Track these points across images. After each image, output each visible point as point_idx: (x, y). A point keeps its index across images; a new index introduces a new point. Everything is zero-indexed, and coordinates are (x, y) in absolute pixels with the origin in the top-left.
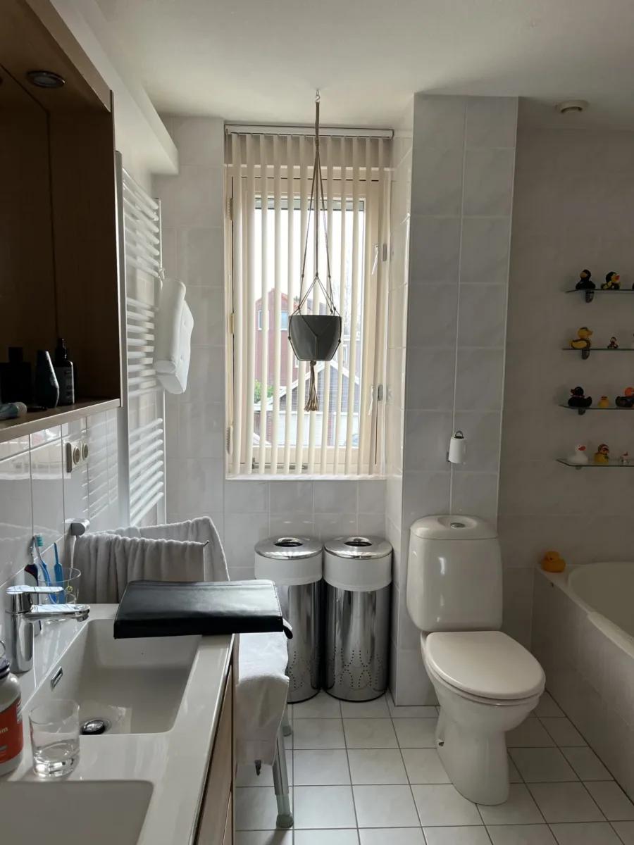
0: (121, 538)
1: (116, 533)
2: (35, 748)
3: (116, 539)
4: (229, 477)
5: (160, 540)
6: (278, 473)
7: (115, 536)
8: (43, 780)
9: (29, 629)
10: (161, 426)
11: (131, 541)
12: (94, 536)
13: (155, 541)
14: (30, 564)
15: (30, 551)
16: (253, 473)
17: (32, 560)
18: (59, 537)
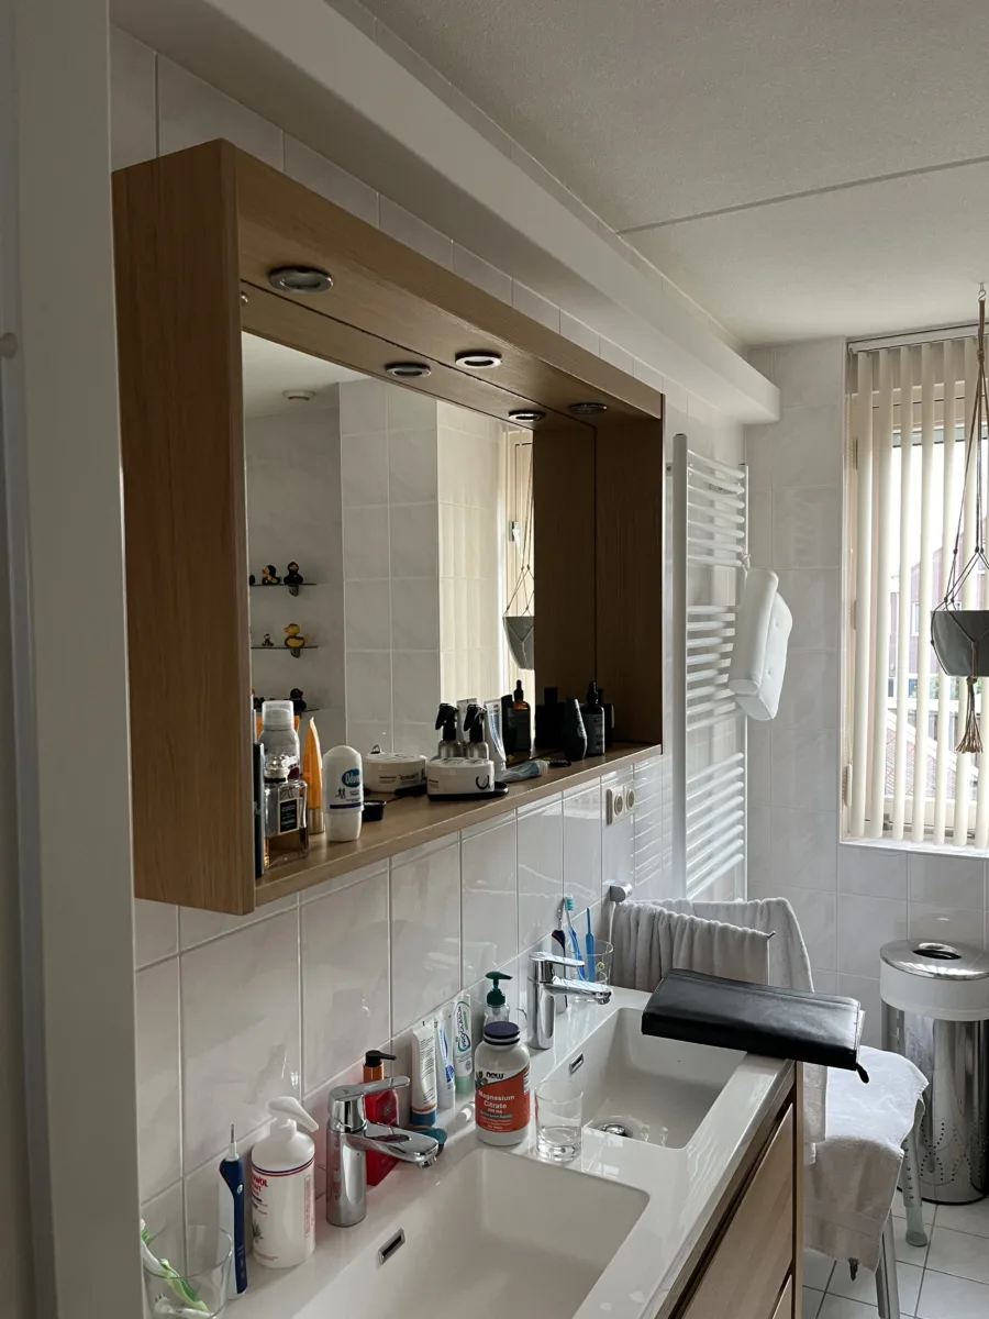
0: (666, 912)
1: (663, 905)
2: (539, 1127)
3: (661, 912)
4: (845, 841)
5: (713, 922)
6: (925, 840)
7: (659, 908)
8: (544, 1161)
9: (551, 1001)
10: (741, 763)
11: (678, 918)
12: (636, 905)
13: (707, 922)
14: (557, 929)
15: (559, 916)
16: (884, 836)
17: (560, 926)
18: (595, 901)
